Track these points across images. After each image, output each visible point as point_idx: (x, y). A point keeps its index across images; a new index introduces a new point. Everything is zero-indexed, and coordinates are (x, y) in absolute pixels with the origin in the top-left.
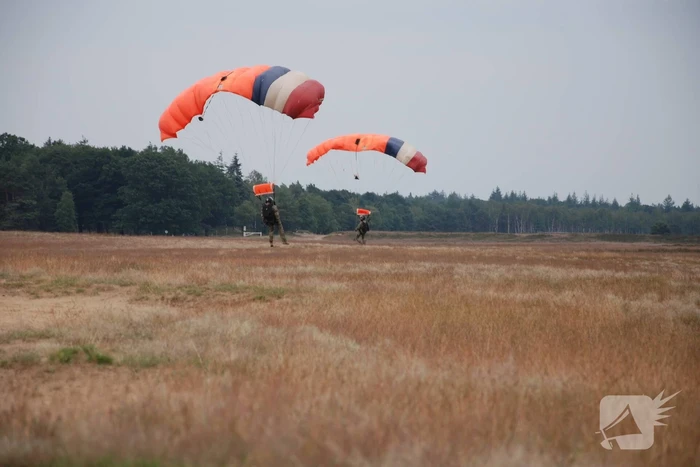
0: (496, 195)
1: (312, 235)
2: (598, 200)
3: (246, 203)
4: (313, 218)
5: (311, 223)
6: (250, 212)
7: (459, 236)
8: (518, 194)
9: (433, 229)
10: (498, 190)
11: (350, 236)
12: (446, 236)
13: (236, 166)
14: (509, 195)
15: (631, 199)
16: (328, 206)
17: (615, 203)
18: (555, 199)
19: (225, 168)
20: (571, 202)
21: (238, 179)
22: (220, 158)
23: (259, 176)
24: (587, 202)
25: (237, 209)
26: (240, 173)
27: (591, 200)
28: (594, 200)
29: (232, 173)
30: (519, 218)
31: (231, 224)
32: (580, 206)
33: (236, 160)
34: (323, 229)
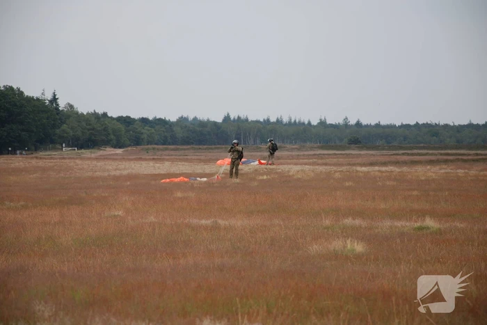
0: (227, 119)
1: (112, 149)
2: (297, 121)
3: (64, 127)
4: (112, 137)
5: (111, 140)
6: (67, 133)
7: (222, 148)
8: (242, 117)
9: (193, 143)
10: (228, 114)
11: (142, 149)
12: (211, 149)
13: (54, 99)
14: (236, 118)
15: (321, 120)
16: (122, 127)
17: (309, 123)
18: (268, 120)
19: (47, 101)
20: (279, 122)
21: (57, 109)
22: (43, 94)
23: (71, 106)
24: (290, 122)
25: (58, 131)
26: (58, 105)
27: (293, 121)
28: (295, 121)
29: (52, 104)
30: (250, 134)
31: (53, 142)
32: (286, 124)
33: (55, 95)
34: (119, 145)
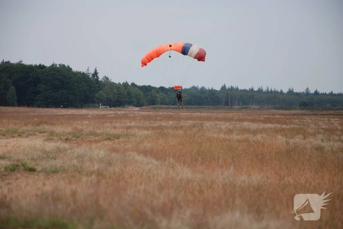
0: (224, 88)
1: (134, 107)
2: (273, 90)
3: (101, 92)
4: (134, 99)
5: (133, 101)
6: (103, 96)
7: (206, 108)
8: (234, 87)
9: (193, 105)
10: (224, 85)
11: (152, 108)
12: (199, 108)
13: (96, 73)
14: (230, 87)
15: (289, 89)
16: (142, 93)
17: (282, 91)
18: (252, 89)
19: (91, 75)
20: (260, 91)
21: (97, 80)
22: (88, 70)
23: (107, 78)
24: (268, 91)
25: (97, 95)
26: (98, 77)
27: (270, 90)
28: (271, 90)
29: (94, 76)
30: (235, 99)
31: (93, 102)
32: (265, 93)
33: (96, 71)
34: (139, 104)
